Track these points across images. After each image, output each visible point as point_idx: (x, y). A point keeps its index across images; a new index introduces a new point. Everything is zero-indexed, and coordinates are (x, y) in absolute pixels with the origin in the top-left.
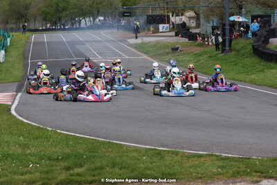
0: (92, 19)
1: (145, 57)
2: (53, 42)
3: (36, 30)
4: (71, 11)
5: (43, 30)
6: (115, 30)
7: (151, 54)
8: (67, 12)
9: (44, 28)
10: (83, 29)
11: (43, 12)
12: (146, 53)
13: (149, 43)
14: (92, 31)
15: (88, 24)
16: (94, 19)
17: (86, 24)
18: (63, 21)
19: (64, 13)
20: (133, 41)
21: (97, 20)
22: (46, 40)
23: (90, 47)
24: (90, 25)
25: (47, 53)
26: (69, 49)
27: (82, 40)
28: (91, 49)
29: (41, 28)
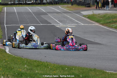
1: (97, 24)
2: (22, 13)
3: (6, 4)
6: (70, 5)
7: (101, 23)
9: (12, 3)
12: (97, 22)
13: (99, 14)
14: (51, 5)
15: (48, 0)
20: (85, 13)
22: (16, 11)
23: (52, 16)
24: (49, 1)
25: (18, 20)
26: (36, 17)
27: (45, 11)
28: (53, 18)
29: (10, 3)
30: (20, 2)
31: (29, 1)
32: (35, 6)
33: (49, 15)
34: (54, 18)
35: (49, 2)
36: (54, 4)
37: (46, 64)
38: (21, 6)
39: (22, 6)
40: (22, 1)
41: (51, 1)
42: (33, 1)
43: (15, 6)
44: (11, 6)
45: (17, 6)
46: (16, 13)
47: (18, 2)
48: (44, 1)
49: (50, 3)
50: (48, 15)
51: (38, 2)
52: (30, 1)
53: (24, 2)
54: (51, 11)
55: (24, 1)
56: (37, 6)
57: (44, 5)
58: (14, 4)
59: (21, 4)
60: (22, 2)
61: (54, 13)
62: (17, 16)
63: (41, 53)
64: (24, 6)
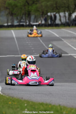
0: (67, 14)
4: (43, 4)
5: (8, 27)
8: (38, 5)
9: (9, 24)
10: (57, 25)
11: (10, 4)
14: (68, 28)
15: (63, 20)
16: (70, 15)
17: (60, 20)
18: (33, 17)
19: (34, 7)
21: (73, 16)
22: (14, 36)
23: (69, 43)
24: (65, 21)
25: (18, 49)
26: (44, 45)
27: (58, 36)
28: (70, 45)
29: (6, 24)
30: (21, 23)
31: (35, 21)
32: (43, 28)
33: (65, 41)
34: (72, 45)
35: (64, 23)
36: (73, 25)
37: (59, 108)
38: (22, 28)
39: (24, 28)
40: (24, 22)
41: (67, 20)
42: (40, 22)
43: (14, 29)
44: (7, 29)
45: (17, 28)
46: (14, 39)
47: (18, 24)
48: (58, 22)
49: (66, 24)
50: (62, 41)
51: (48, 23)
52: (37, 22)
53: (28, 23)
54: (68, 36)
55: (27, 21)
56: (47, 28)
57: (57, 27)
58: (12, 26)
59: (23, 26)
60: (24, 24)
61: (72, 39)
62: (16, 42)
63: (51, 94)
64: (27, 28)
